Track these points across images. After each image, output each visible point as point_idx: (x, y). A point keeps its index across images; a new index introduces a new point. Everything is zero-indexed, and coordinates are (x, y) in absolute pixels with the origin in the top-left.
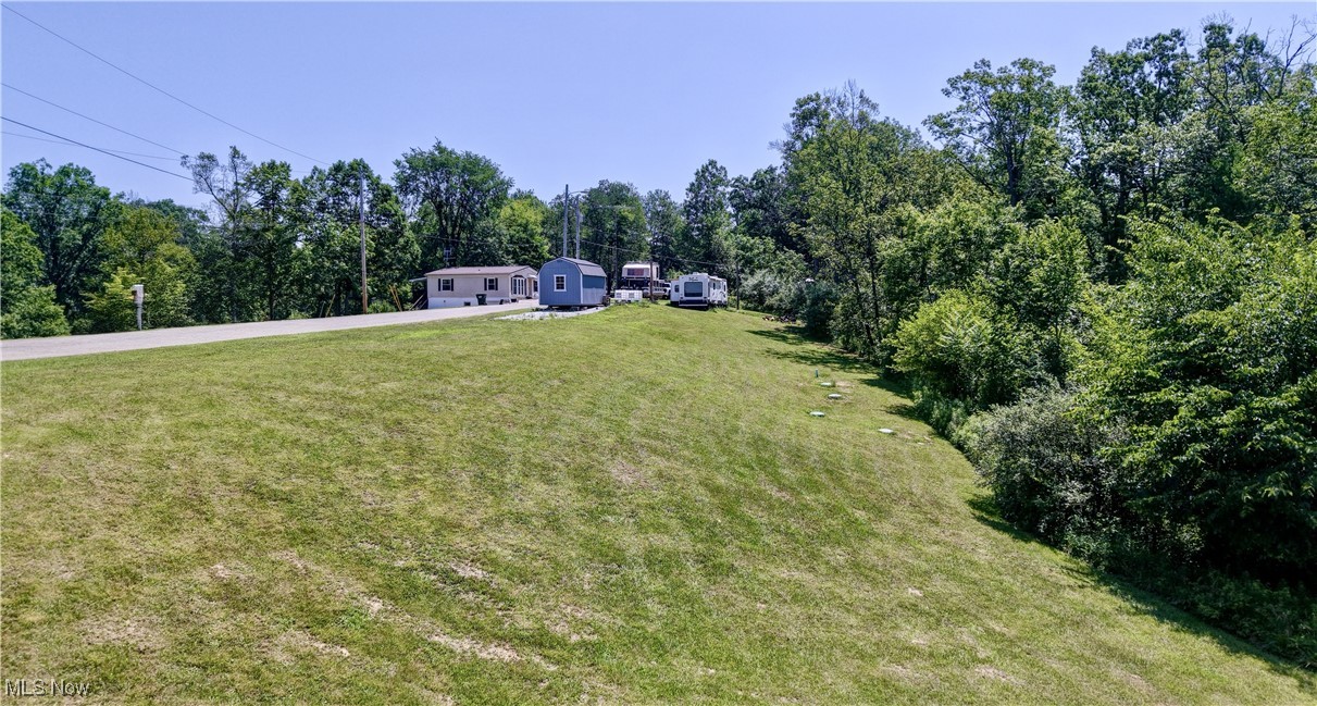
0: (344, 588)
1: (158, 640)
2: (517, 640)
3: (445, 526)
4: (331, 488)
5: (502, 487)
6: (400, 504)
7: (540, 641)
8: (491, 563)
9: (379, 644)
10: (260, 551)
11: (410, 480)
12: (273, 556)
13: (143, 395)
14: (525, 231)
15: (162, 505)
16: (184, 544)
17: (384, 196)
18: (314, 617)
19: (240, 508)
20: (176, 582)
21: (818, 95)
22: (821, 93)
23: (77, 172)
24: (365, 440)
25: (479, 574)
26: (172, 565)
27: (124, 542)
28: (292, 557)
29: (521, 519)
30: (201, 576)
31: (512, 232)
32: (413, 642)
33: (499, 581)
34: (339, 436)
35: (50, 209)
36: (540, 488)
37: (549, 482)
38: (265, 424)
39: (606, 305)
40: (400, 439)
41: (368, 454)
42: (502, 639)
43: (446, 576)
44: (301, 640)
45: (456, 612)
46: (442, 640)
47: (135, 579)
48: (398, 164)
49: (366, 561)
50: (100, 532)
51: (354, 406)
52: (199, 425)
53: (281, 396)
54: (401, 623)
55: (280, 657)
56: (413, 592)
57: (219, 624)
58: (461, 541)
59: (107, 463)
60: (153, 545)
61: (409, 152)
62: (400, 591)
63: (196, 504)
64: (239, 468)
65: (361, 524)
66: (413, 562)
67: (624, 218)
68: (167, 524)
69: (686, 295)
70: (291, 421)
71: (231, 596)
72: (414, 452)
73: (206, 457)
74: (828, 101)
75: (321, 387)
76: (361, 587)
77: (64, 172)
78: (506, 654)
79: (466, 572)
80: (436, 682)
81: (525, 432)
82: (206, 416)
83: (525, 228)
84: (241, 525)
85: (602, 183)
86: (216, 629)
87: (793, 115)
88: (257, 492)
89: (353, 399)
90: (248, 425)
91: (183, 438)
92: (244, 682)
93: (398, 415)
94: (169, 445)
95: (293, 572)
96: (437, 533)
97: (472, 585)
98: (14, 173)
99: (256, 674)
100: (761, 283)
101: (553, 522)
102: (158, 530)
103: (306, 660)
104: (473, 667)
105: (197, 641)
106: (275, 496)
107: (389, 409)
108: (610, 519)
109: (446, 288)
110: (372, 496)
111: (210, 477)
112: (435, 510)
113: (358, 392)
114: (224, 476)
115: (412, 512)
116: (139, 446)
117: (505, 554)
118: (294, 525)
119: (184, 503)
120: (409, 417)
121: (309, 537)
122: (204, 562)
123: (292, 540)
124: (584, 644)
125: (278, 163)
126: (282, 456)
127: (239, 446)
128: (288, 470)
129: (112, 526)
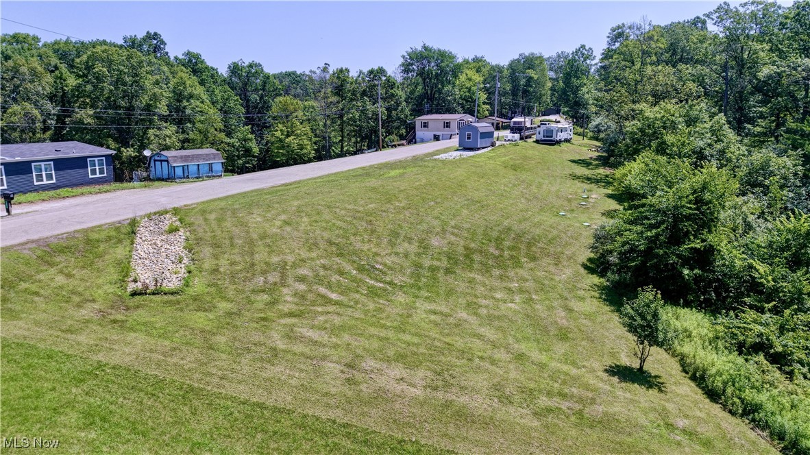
0: (348, 267)
1: (311, 274)
2: (385, 282)
3: (376, 254)
4: (348, 242)
5: (395, 244)
6: (366, 247)
7: (390, 283)
8: (385, 265)
9: (354, 280)
10: (331, 258)
11: (370, 241)
12: (333, 259)
13: (300, 209)
14: (469, 91)
15: (309, 245)
16: (314, 255)
17: (392, 85)
18: (341, 273)
19: (326, 246)
20: (313, 263)
21: (623, 24)
22: (625, 23)
23: (256, 65)
24: (359, 227)
25: (381, 267)
26: (312, 259)
27: (302, 253)
28: (337, 259)
29: (397, 254)
30: (318, 262)
31: (462, 93)
32: (361, 280)
33: (385, 269)
34: (352, 226)
35: (245, 84)
36: (406, 245)
37: (410, 243)
38: (333, 221)
39: (493, 146)
40: (370, 227)
41: (360, 232)
42: (381, 282)
43: (373, 267)
44: (338, 277)
45: (372, 275)
46: (368, 281)
47: (305, 262)
48: (404, 57)
49: (354, 262)
50: (297, 251)
51: (358, 215)
52: (316, 221)
53: (338, 210)
54: (359, 276)
55: (333, 280)
56: (364, 270)
57: (322, 272)
58: (379, 259)
59: (296, 233)
60: (308, 255)
61: (410, 50)
62: (361, 269)
63: (316, 245)
64: (326, 235)
65: (355, 253)
66: (365, 263)
67: (531, 78)
68: (310, 250)
69: (544, 136)
70: (340, 220)
71: (324, 267)
72: (373, 231)
73: (318, 232)
74: (630, 28)
75: (350, 207)
76: (352, 267)
77: (251, 66)
78: (381, 285)
79: (377, 266)
80: (364, 288)
81: (409, 226)
82: (317, 218)
83: (469, 90)
84: (326, 251)
85: (520, 55)
86: (321, 273)
87: (608, 37)
88: (330, 243)
89: (359, 212)
90: (328, 222)
91: (312, 226)
92: (326, 283)
93: (371, 218)
94: (309, 228)
95: (337, 263)
96: (373, 256)
97: (378, 270)
98: (230, 67)
99: (329, 282)
100: (600, 124)
101: (406, 255)
102: (309, 251)
103: (339, 281)
104: (373, 287)
105: (317, 275)
106: (334, 243)
107: (369, 216)
108: (424, 256)
109: (425, 126)
110: (358, 245)
111: (319, 238)
112: (374, 250)
113: (361, 209)
114: (322, 237)
115: (368, 250)
116: (302, 228)
117: (389, 263)
118: (338, 252)
119: (314, 245)
120: (374, 219)
121: (341, 255)
122: (319, 259)
123: (338, 255)
124: (401, 285)
125: (344, 69)
126: (337, 232)
127: (326, 229)
128: (338, 236)
129: (299, 249)
